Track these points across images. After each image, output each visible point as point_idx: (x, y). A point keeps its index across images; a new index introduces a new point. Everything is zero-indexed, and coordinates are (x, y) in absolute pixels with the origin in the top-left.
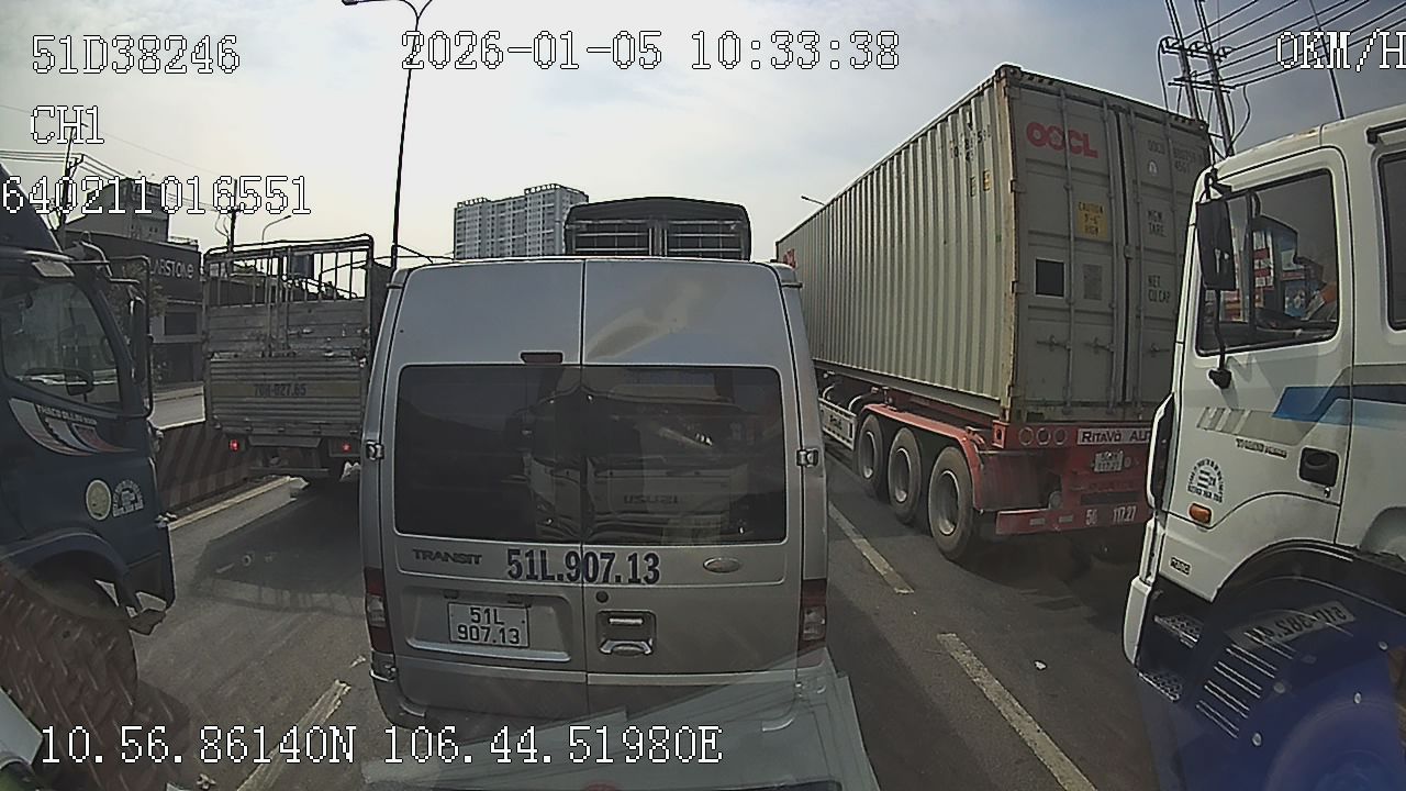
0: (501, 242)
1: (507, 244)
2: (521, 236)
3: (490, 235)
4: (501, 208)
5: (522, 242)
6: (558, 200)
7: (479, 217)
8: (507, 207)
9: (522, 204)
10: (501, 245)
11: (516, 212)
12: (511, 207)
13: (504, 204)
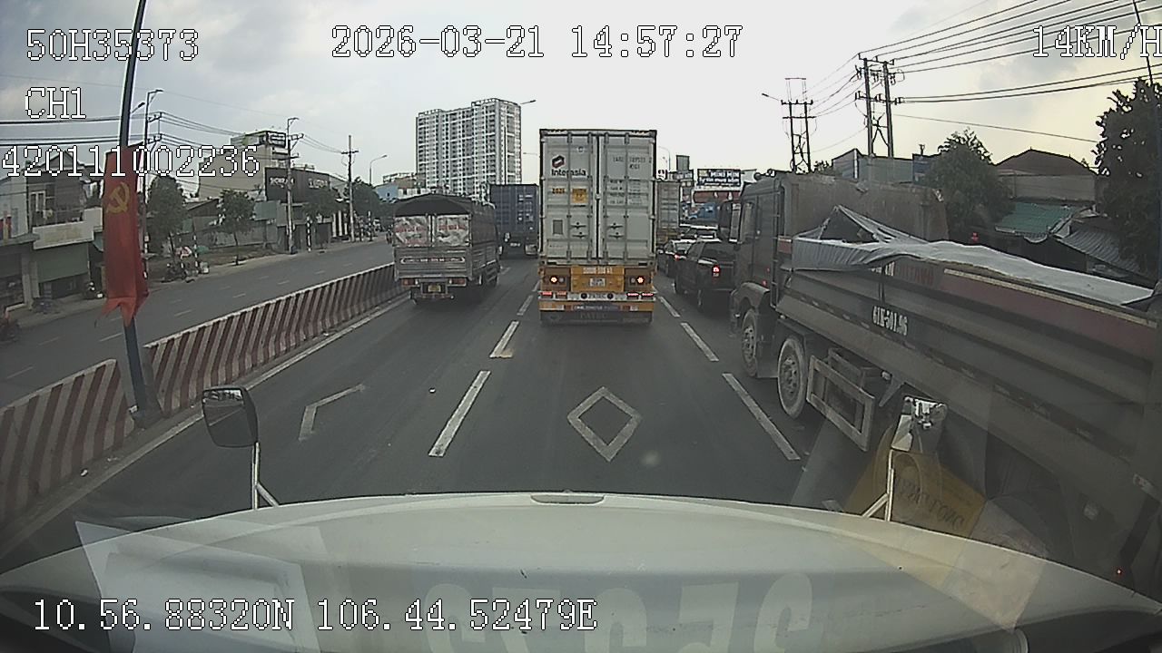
0: (454, 142)
1: (458, 144)
2: (469, 138)
3: (445, 137)
4: (454, 117)
5: (470, 143)
6: (497, 111)
7: (436, 124)
8: (458, 116)
9: (469, 114)
10: (453, 145)
11: (465, 119)
12: (461, 115)
13: (455, 114)
